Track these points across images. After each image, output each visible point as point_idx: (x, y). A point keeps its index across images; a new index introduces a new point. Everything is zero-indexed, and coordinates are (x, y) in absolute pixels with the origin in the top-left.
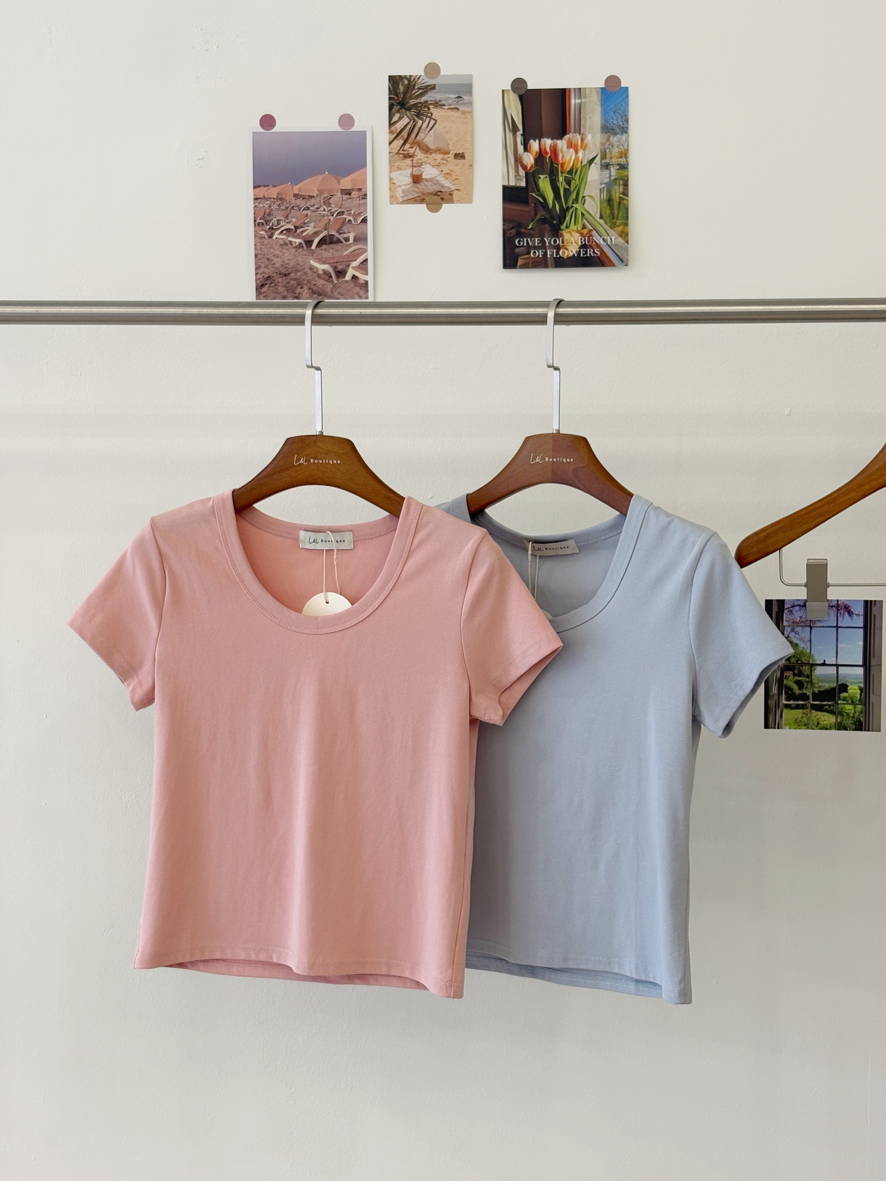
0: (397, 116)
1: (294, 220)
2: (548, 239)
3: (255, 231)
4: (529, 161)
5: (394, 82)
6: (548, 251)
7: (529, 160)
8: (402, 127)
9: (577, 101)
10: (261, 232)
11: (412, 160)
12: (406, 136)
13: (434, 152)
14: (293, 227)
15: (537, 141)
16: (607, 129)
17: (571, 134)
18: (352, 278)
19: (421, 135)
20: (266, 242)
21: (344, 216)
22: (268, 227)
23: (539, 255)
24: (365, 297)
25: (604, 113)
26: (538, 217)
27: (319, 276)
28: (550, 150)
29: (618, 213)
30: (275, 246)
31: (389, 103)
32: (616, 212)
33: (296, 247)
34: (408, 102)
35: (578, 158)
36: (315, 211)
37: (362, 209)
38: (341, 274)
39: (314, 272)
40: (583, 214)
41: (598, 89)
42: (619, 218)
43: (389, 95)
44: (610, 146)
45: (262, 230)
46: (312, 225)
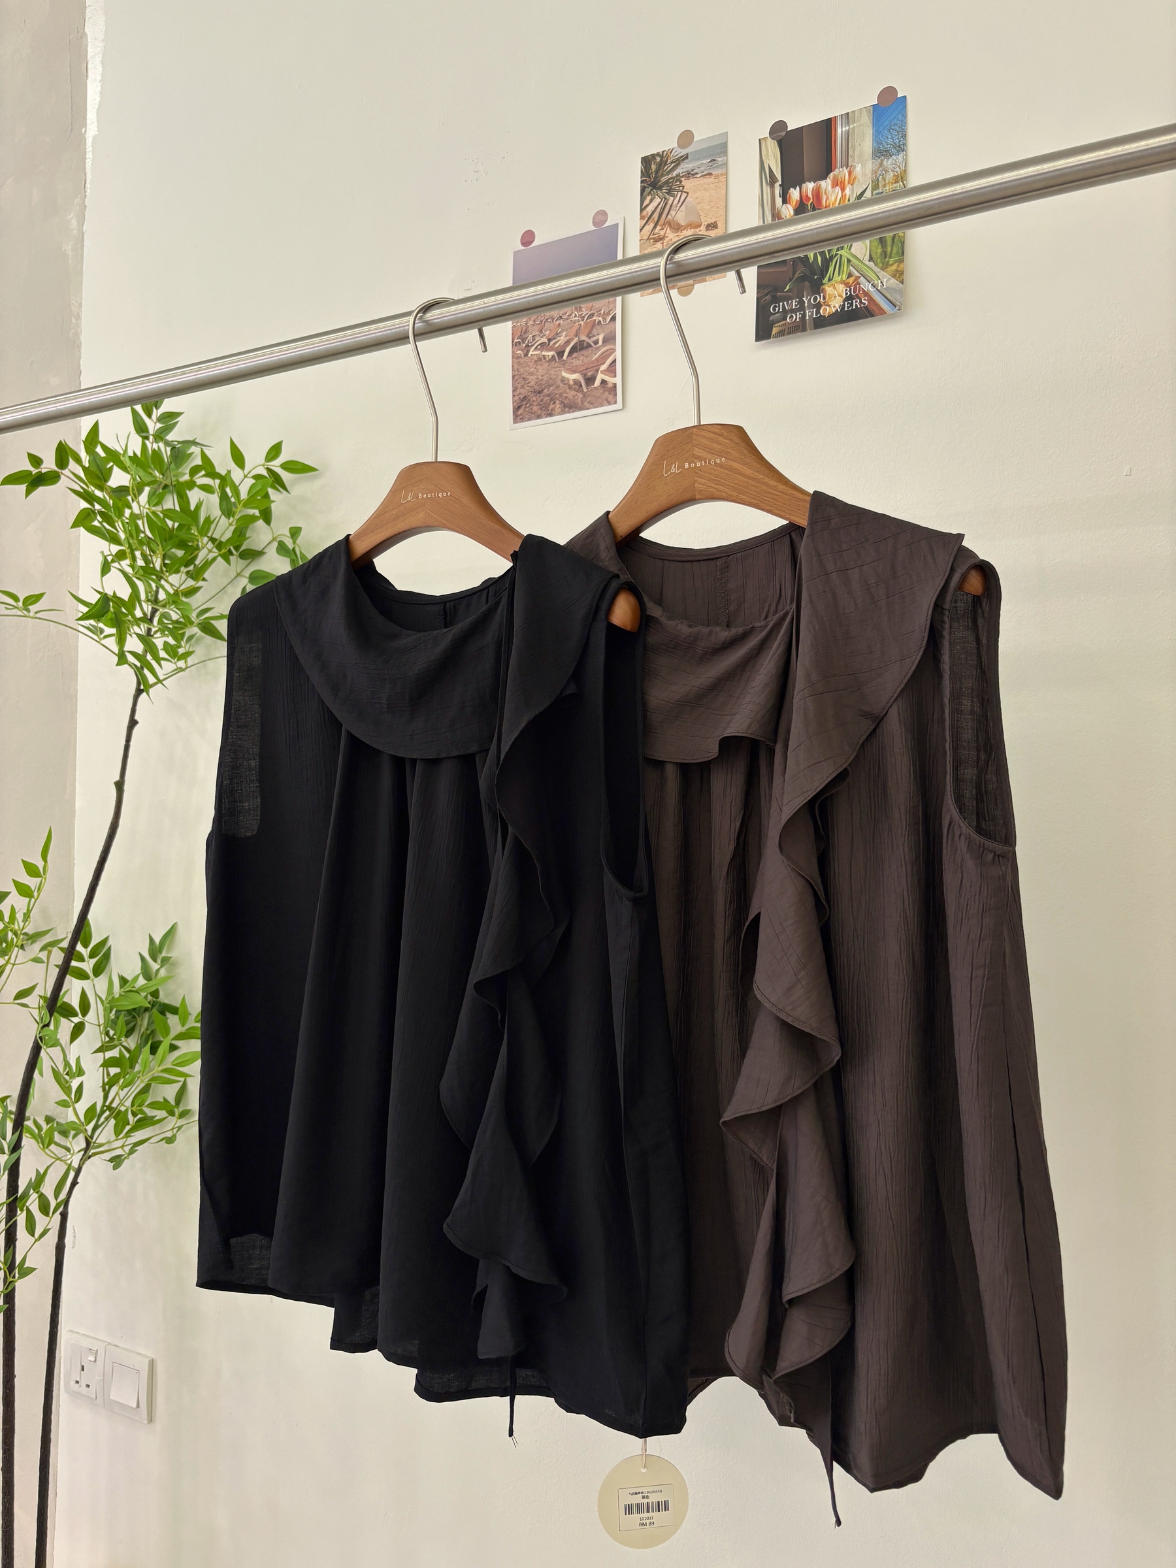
0: (649, 198)
1: (547, 333)
2: (807, 298)
3: (513, 352)
4: (788, 213)
5: (646, 163)
6: (807, 312)
7: (788, 211)
8: (653, 209)
9: (844, 129)
10: (519, 352)
11: (663, 243)
12: (656, 219)
13: (684, 229)
14: (547, 341)
15: (798, 188)
16: (880, 153)
17: (837, 170)
18: (601, 383)
19: (673, 213)
20: (522, 361)
21: (594, 318)
22: (524, 345)
23: (796, 319)
24: (613, 402)
25: (877, 134)
26: (797, 275)
27: (570, 387)
28: (812, 195)
29: (892, 250)
30: (529, 363)
31: (641, 186)
32: (889, 249)
33: (550, 361)
34: (659, 181)
35: (845, 195)
36: (567, 319)
37: (611, 306)
38: (590, 380)
39: (566, 384)
40: (849, 261)
41: (870, 108)
42: (893, 255)
43: (641, 178)
44: (884, 172)
45: (519, 350)
46: (564, 334)
